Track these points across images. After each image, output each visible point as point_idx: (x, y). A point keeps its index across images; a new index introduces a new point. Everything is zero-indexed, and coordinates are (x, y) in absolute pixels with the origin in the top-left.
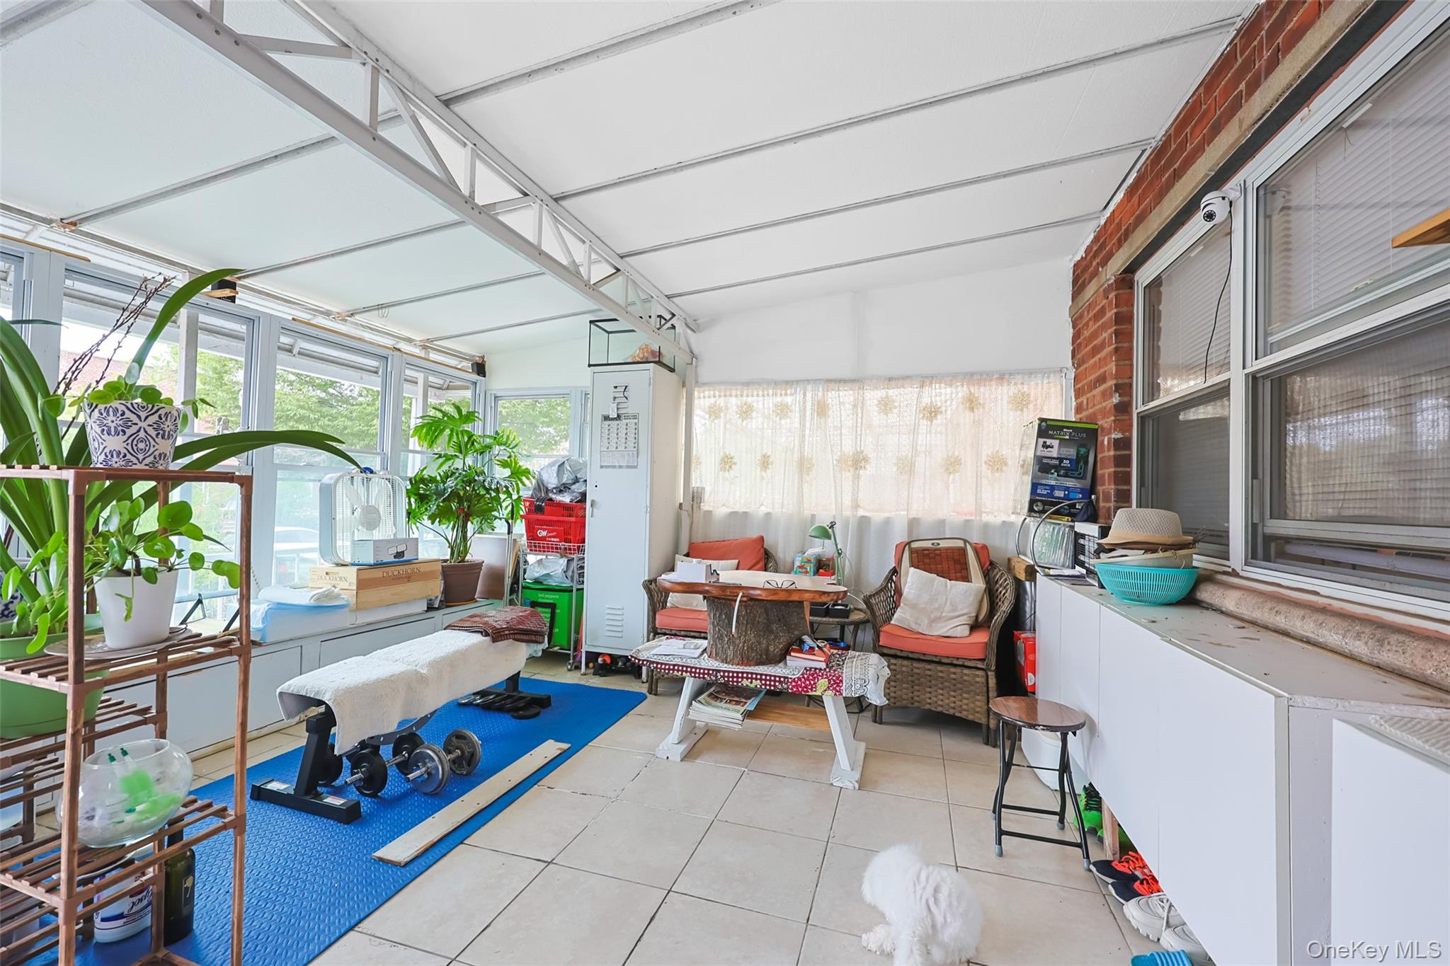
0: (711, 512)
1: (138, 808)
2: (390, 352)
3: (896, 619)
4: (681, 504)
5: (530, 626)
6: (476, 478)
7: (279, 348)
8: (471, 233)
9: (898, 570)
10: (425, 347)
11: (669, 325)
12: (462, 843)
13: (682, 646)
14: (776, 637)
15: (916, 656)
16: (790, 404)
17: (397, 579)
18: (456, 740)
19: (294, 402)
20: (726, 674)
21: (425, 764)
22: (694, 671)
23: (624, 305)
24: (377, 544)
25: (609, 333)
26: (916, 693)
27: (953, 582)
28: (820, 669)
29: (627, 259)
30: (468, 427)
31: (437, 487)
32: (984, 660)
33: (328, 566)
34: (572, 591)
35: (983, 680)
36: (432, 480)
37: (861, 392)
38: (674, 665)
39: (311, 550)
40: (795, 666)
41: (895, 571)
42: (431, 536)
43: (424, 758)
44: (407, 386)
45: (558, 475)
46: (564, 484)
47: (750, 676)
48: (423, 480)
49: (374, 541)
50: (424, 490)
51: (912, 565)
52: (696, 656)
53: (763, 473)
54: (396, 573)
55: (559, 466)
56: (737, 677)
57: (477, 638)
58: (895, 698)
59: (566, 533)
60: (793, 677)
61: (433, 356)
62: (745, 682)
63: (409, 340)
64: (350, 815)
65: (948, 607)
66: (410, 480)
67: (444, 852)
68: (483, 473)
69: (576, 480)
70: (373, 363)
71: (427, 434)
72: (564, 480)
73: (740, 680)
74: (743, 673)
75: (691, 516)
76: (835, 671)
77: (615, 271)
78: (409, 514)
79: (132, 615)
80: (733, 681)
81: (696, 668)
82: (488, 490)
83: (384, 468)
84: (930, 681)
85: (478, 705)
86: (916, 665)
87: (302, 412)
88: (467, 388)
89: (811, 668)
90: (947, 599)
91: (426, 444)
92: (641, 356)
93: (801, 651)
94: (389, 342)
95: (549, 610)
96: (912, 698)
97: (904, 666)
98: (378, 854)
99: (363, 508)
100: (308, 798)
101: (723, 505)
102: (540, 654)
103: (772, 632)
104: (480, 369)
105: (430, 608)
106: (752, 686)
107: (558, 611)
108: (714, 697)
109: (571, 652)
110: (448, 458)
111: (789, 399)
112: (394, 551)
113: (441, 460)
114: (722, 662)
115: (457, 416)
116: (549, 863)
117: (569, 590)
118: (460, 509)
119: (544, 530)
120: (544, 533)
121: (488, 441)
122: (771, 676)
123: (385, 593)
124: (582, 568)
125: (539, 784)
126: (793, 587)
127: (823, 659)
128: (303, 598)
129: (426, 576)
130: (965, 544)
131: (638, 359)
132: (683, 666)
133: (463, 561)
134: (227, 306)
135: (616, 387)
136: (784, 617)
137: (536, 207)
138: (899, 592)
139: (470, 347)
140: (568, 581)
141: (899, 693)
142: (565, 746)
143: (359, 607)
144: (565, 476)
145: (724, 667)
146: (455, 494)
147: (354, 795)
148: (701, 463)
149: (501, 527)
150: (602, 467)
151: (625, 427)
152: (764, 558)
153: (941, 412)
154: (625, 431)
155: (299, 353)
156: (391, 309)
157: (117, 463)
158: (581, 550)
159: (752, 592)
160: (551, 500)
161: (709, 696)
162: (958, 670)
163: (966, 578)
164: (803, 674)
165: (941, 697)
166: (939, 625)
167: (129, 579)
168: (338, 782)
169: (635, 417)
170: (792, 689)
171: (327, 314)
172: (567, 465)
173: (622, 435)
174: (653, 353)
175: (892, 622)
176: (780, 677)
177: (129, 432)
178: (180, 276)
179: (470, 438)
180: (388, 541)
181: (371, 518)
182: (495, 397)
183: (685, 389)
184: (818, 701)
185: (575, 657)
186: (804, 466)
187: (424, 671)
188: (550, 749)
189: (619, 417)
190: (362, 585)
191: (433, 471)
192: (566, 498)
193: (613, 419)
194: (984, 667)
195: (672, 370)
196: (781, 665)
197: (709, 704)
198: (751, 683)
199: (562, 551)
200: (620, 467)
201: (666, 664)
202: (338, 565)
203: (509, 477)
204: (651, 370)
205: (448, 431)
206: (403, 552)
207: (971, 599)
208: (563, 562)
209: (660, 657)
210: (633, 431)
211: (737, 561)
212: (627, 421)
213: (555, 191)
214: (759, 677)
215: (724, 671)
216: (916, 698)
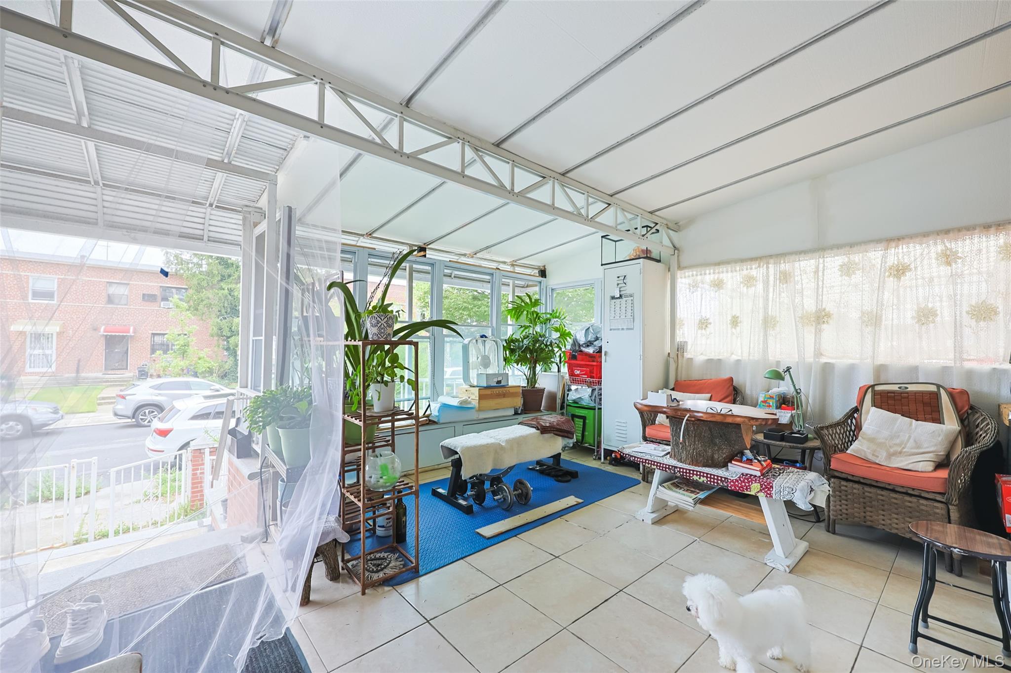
0: (692, 359)
1: (384, 477)
2: (494, 271)
3: (853, 450)
4: (669, 354)
5: (565, 427)
6: (540, 339)
7: (445, 275)
8: (514, 208)
9: (859, 408)
10: (513, 265)
11: (654, 230)
12: (516, 536)
13: (653, 448)
14: (719, 448)
15: (868, 482)
16: (755, 276)
17: (499, 396)
18: (519, 484)
19: (462, 300)
20: (681, 470)
21: (502, 493)
22: (660, 466)
23: (614, 226)
24: (488, 376)
25: (616, 241)
26: (868, 514)
27: (920, 422)
28: (755, 476)
29: (616, 196)
30: (536, 309)
31: (519, 344)
32: (944, 494)
33: (467, 387)
34: (595, 409)
35: (944, 512)
36: (517, 340)
37: (821, 260)
38: (646, 460)
39: (460, 378)
40: (734, 471)
41: (856, 410)
42: (517, 372)
43: (502, 490)
44: (503, 287)
45: (585, 336)
46: (589, 341)
47: (699, 473)
48: (513, 341)
49: (487, 374)
50: (513, 346)
51: (875, 404)
52: (661, 455)
53: (733, 329)
54: (497, 392)
55: (586, 330)
56: (690, 473)
57: (533, 430)
58: (847, 514)
59: (591, 372)
60: (732, 479)
61: (518, 269)
62: (695, 478)
63: (504, 263)
64: (468, 510)
65: (911, 443)
66: (506, 340)
67: (507, 538)
68: (544, 336)
69: (597, 339)
70: (488, 277)
71: (515, 314)
72: (589, 339)
73: (691, 475)
74: (693, 471)
75: (677, 362)
76: (768, 479)
77: (607, 205)
78: (505, 360)
79: (381, 398)
80: (686, 476)
81: (660, 463)
82: (546, 345)
83: (493, 335)
84: (883, 505)
85: (537, 470)
86: (867, 489)
87: (465, 305)
88: (536, 286)
89: (747, 475)
90: (910, 437)
91: (514, 320)
92: (635, 254)
93: (741, 461)
94: (494, 265)
95: (582, 420)
96: (865, 517)
97: (855, 489)
98: (478, 530)
99: (482, 356)
100: (452, 498)
101: (702, 354)
102: (571, 445)
103: (715, 444)
104: (543, 273)
105: (516, 413)
106: (701, 480)
107: (587, 421)
108: (676, 485)
109: (595, 448)
110: (526, 327)
111: (754, 272)
112: (496, 380)
113: (522, 329)
114: (678, 461)
115: (530, 303)
116: (556, 557)
117: (593, 409)
118: (532, 357)
119: (578, 370)
120: (578, 372)
121: (548, 316)
122: (714, 475)
123: (492, 403)
124: (601, 394)
125: (562, 517)
126: (730, 413)
127: (758, 469)
128: (455, 402)
129: (513, 395)
130: (939, 389)
131: (633, 257)
132: (652, 461)
133: (534, 387)
134: (423, 259)
135: (618, 277)
136: (725, 435)
137: (551, 182)
138: (859, 427)
139: (537, 262)
140: (593, 403)
141: (850, 511)
142: (580, 501)
143: (480, 410)
144: (590, 336)
145: (680, 465)
146: (527, 348)
147: (471, 502)
148: (684, 324)
149: (554, 368)
150: (611, 330)
151: (625, 303)
152: (734, 394)
153: (911, 270)
154: (625, 306)
155: (455, 277)
156: (492, 248)
157: (375, 338)
158: (600, 383)
159: (696, 414)
160: (581, 351)
161: (672, 484)
162: (914, 500)
163: (938, 420)
164: (739, 477)
165: (896, 521)
166: (899, 459)
167: (379, 384)
168: (466, 495)
169: (631, 296)
170: (730, 487)
171: (465, 255)
172: (591, 329)
173: (623, 309)
174: (643, 251)
175: (848, 452)
176: (721, 477)
177: (379, 325)
178: (405, 248)
179: (537, 315)
180: (495, 374)
181: (486, 362)
182: (552, 289)
183: (670, 273)
184: (755, 500)
185: (598, 452)
186: (768, 322)
187: (503, 444)
188: (571, 500)
189: (621, 296)
190: (481, 397)
191: (517, 336)
192: (590, 350)
193: (617, 298)
194: (944, 500)
195: (659, 261)
196: (724, 469)
197: (670, 489)
198: (700, 478)
199: (589, 384)
200: (623, 329)
201: (641, 459)
202: (471, 386)
203: (559, 337)
204: (642, 263)
205: (525, 312)
206: (501, 381)
207: (940, 439)
208: (590, 390)
209: (637, 453)
210: (630, 305)
211: (710, 395)
212: (627, 299)
213: (562, 170)
214: (705, 475)
215: (680, 468)
216: (868, 518)
